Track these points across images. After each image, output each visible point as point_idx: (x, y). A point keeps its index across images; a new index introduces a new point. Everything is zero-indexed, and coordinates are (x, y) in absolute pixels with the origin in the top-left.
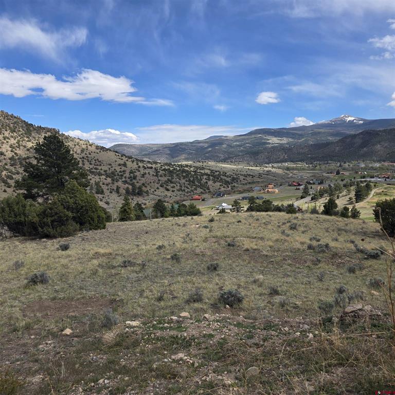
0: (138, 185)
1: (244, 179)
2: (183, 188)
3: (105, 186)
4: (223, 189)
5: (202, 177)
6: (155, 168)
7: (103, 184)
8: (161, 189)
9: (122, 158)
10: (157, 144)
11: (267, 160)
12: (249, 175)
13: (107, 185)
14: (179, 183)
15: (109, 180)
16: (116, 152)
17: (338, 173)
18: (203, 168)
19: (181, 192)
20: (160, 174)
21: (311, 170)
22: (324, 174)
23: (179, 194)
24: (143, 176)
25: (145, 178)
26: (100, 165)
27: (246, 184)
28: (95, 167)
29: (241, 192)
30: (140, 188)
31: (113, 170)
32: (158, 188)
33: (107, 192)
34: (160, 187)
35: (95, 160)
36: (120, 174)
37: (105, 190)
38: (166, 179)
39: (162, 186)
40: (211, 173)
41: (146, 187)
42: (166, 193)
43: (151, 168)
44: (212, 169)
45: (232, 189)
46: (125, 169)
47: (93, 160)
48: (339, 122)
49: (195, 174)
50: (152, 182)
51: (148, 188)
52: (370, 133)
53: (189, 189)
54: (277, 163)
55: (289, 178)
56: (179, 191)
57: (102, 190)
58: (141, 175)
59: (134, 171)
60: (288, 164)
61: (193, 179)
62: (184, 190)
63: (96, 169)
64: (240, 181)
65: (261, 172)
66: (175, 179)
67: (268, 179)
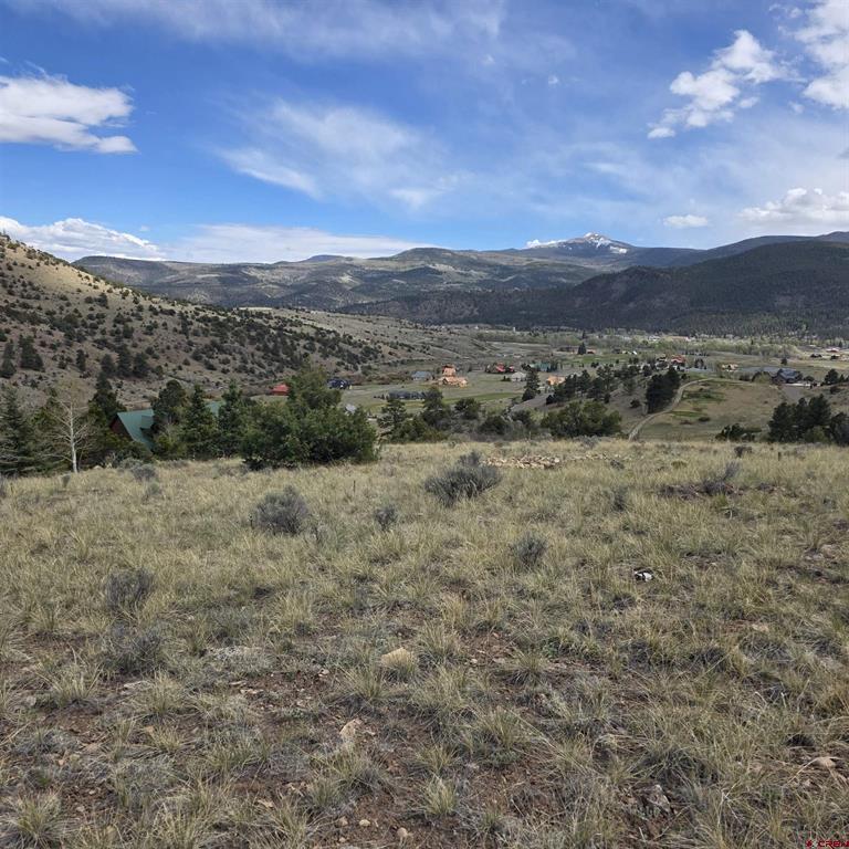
0: (134, 352)
1: (390, 353)
2: (249, 366)
3: (46, 349)
4: (343, 373)
5: (296, 342)
6: (181, 314)
7: (43, 344)
8: (195, 366)
9: (97, 284)
10: (190, 264)
11: (435, 317)
12: (402, 345)
13: (53, 347)
14: (241, 353)
15: (59, 335)
16: (82, 269)
17: (582, 351)
18: (299, 323)
19: (243, 375)
20: (193, 327)
21: (528, 342)
22: (554, 352)
23: (239, 380)
24: (150, 330)
25: (155, 337)
26: (38, 298)
28: (22, 301)
29: (384, 382)
30: (140, 359)
31: (71, 312)
32: (187, 363)
33: (51, 366)
34: (191, 361)
35: (24, 285)
36: (89, 322)
37: (45, 361)
38: (207, 341)
39: (196, 358)
40: (316, 334)
41: (156, 358)
42: (207, 374)
43: (172, 313)
44: (319, 326)
45: (364, 373)
46: (104, 310)
47: (19, 284)
48: (580, 247)
49: (279, 335)
50: (172, 346)
51: (162, 361)
52: (643, 273)
53: (263, 367)
54: (457, 323)
55: (484, 356)
56: (240, 372)
57: (39, 358)
58: (144, 329)
59: (126, 317)
60: (480, 328)
61: (275, 346)
62: (252, 371)
63: (25, 306)
64: (383, 356)
65: (426, 339)
66: (231, 342)
67: (443, 355)
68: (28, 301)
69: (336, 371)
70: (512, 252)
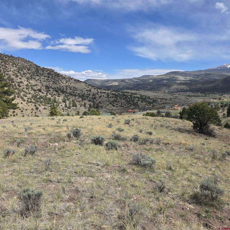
0: (97, 102)
1: (160, 101)
3: (78, 102)
4: (147, 106)
5: (135, 99)
6: (107, 93)
7: (77, 101)
8: (110, 105)
9: (89, 86)
11: (176, 90)
12: (164, 99)
14: (121, 102)
15: (80, 99)
16: (86, 83)
17: (220, 99)
18: (136, 94)
19: (121, 108)
20: (110, 96)
21: (204, 97)
22: (211, 100)
24: (100, 97)
25: (101, 99)
26: (76, 90)
27: (162, 104)
28: (73, 91)
29: (157, 109)
30: (97, 104)
31: (83, 93)
32: (108, 105)
33: (78, 106)
34: (109, 104)
35: (73, 88)
36: (87, 96)
37: (77, 105)
38: (113, 99)
39: (110, 103)
40: (140, 97)
41: (101, 104)
42: (113, 107)
43: (105, 93)
44: (142, 94)
45: (152, 106)
46: (90, 93)
47: (72, 87)
48: (222, 68)
49: (131, 97)
50: (105, 101)
51: (103, 104)
53: (126, 106)
54: (182, 92)
55: (188, 101)
56: (120, 107)
57: (76, 104)
58: (99, 97)
59: (95, 94)
60: (189, 93)
61: (129, 100)
62: (123, 106)
63: (74, 92)
64: (158, 102)
65: (172, 97)
66: (119, 100)
67: (175, 101)
68: (74, 91)
69: (145, 106)
70: (200, 71)
